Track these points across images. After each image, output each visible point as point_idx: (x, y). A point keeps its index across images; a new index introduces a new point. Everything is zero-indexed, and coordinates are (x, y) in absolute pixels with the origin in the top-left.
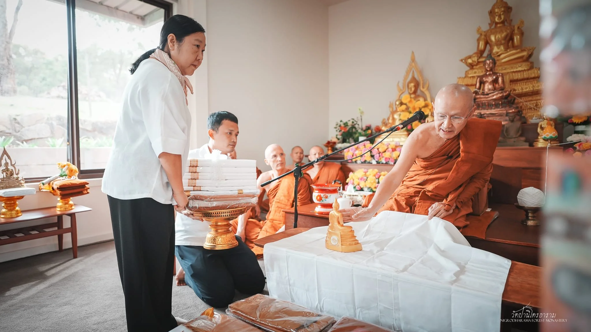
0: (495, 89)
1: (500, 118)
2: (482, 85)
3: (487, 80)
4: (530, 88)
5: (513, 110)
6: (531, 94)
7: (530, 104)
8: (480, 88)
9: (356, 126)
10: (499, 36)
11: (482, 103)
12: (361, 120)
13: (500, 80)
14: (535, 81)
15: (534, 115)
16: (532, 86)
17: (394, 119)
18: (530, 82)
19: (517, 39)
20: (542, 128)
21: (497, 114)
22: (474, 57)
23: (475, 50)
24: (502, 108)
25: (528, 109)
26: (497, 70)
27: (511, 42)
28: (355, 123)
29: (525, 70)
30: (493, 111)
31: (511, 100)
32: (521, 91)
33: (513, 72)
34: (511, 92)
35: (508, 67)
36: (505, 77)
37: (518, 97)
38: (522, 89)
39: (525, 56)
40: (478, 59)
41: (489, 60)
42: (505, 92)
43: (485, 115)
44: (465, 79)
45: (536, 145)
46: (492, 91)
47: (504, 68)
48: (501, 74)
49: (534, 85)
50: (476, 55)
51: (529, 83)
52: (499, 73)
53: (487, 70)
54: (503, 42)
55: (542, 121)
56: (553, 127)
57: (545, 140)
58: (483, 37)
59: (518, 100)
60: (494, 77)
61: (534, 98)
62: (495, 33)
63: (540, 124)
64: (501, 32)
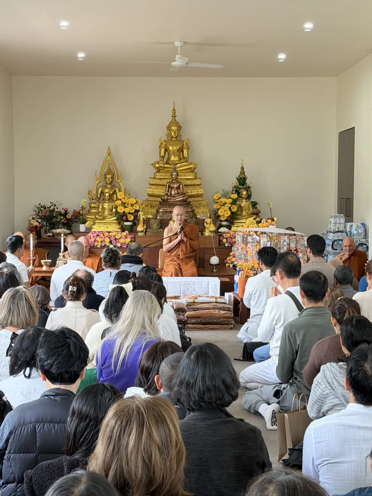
2: (170, 189)
6: (196, 196)
8: (168, 192)
10: (175, 148)
13: (181, 186)
19: (185, 151)
20: (207, 223)
22: (160, 163)
29: (192, 179)
32: (191, 194)
33: (186, 179)
38: (192, 192)
39: (192, 168)
40: (163, 166)
41: (175, 173)
42: (185, 197)
44: (154, 179)
45: (205, 234)
46: (177, 195)
49: (198, 190)
50: (162, 162)
52: (180, 182)
53: (173, 179)
54: (178, 153)
55: (206, 219)
57: (210, 231)
58: (163, 145)
60: (178, 185)
62: (172, 145)
63: (205, 221)
64: (176, 145)
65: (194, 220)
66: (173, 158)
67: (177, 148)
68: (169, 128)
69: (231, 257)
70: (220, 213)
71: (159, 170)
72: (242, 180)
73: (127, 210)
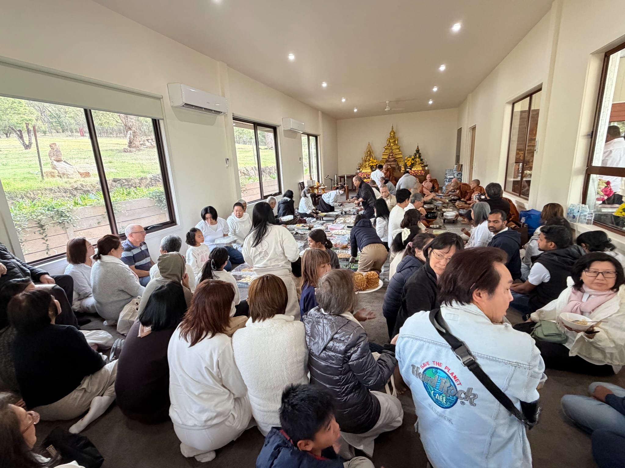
8: (389, 157)
10: (392, 141)
13: (393, 155)
19: (396, 142)
33: (396, 152)
38: (397, 157)
39: (398, 147)
40: (388, 147)
46: (392, 158)
54: (393, 143)
58: (388, 140)
64: (393, 139)
65: (397, 167)
66: (391, 144)
68: (390, 133)
70: (407, 164)
71: (386, 149)
72: (418, 151)
73: (373, 164)
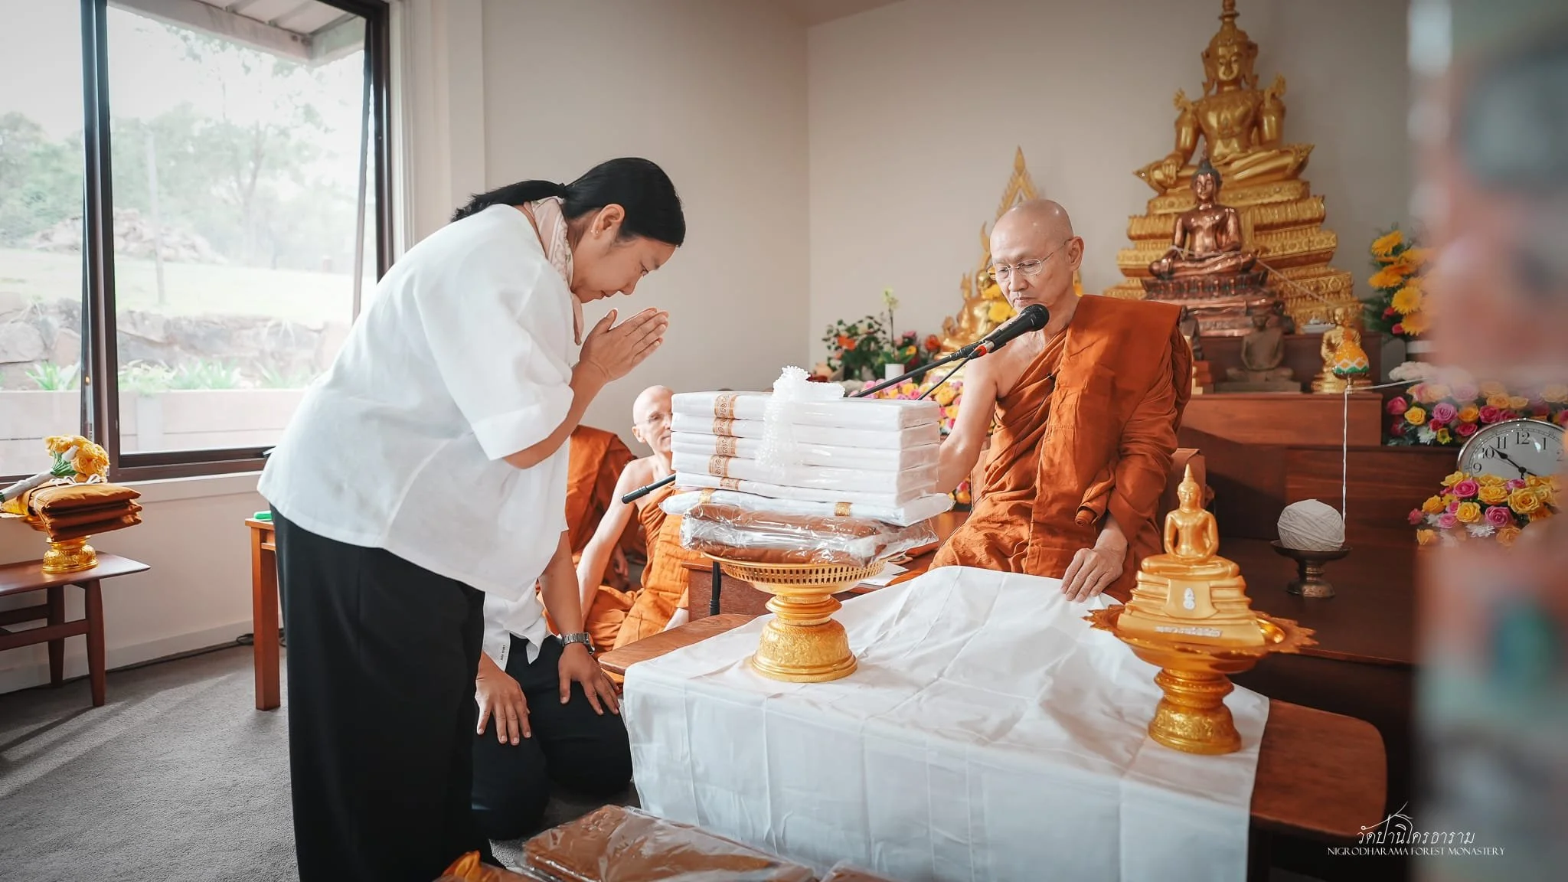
0: (1219, 247)
1: (1232, 321)
2: (1188, 236)
3: (1200, 223)
4: (1301, 247)
5: (1263, 301)
6: (1303, 260)
7: (1301, 287)
8: (1182, 245)
9: (879, 335)
10: (1226, 115)
11: (1189, 282)
12: (890, 321)
13: (1231, 224)
14: (1314, 229)
15: (1311, 312)
16: (1307, 240)
17: (973, 320)
18: (1301, 230)
19: (1269, 123)
20: (1332, 347)
21: (1224, 311)
22: (1169, 165)
23: (1172, 149)
24: (1235, 295)
25: (1297, 298)
26: (1223, 199)
27: (1255, 130)
28: (876, 327)
29: (1289, 201)
30: (1214, 302)
31: (1259, 275)
32: (1280, 253)
33: (1262, 205)
34: (1258, 256)
35: (1250, 192)
36: (1242, 217)
37: (1274, 268)
38: (1283, 248)
39: (1289, 167)
40: (1177, 172)
41: (1205, 174)
42: (1244, 255)
43: (1196, 312)
44: (1147, 221)
45: (1319, 388)
46: (1213, 253)
47: (1240, 196)
48: (1232, 211)
49: (1311, 239)
50: (1174, 161)
51: (1300, 232)
52: (1229, 208)
53: (1200, 200)
54: (1237, 129)
55: (1331, 329)
56: (1358, 344)
57: (1340, 376)
58: (1189, 116)
59: (1275, 275)
60: (1217, 218)
61: (1312, 271)
62: (1218, 108)
63: (1326, 336)
64: (1233, 104)
67: (1239, 111)
69: (1453, 497)
70: (1399, 304)
